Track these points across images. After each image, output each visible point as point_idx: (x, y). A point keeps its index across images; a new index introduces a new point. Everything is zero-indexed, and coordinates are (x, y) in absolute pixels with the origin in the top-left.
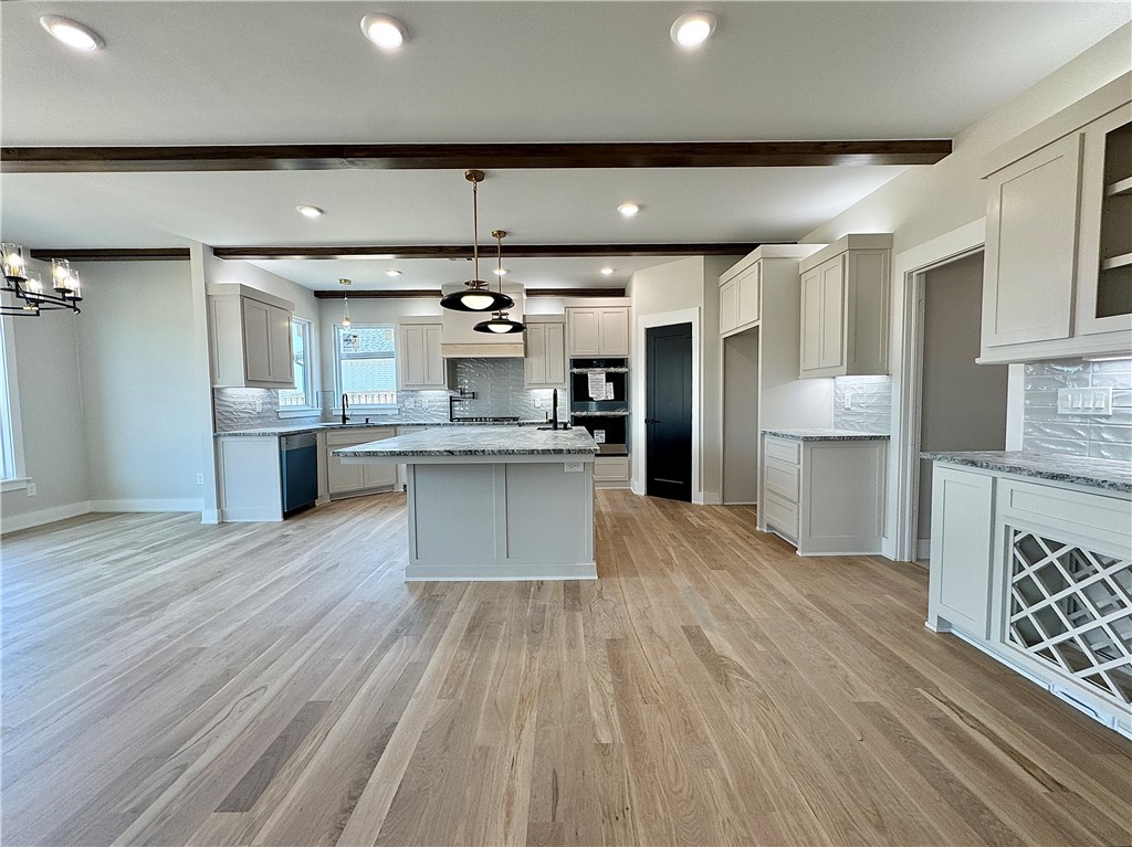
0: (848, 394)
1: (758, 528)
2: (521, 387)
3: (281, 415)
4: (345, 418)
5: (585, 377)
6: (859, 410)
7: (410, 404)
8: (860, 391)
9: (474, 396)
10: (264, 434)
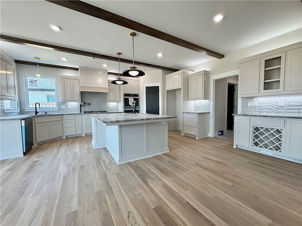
0: (198, 104)
1: (182, 135)
2: (105, 101)
3: (6, 112)
4: (36, 112)
5: (128, 99)
6: (201, 107)
7: (63, 107)
8: (202, 103)
9: (89, 104)
10: (12, 119)
